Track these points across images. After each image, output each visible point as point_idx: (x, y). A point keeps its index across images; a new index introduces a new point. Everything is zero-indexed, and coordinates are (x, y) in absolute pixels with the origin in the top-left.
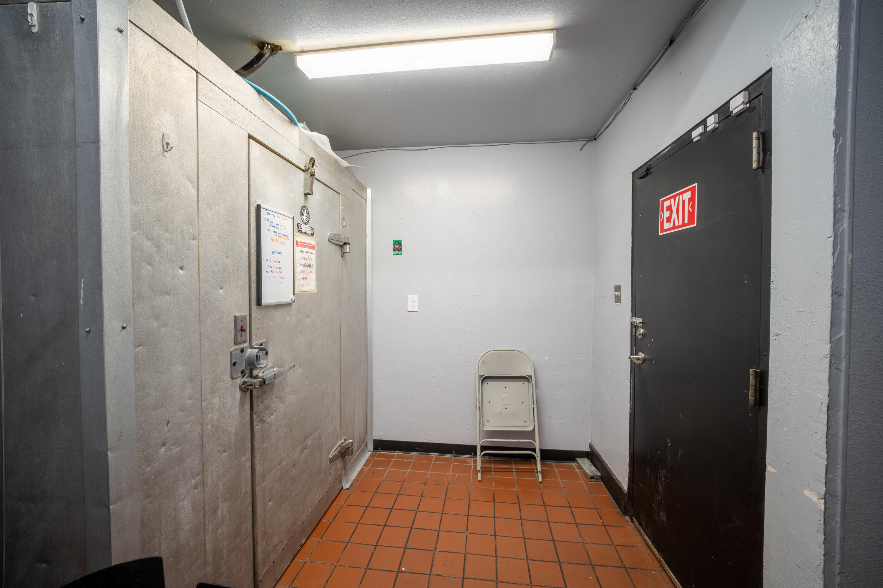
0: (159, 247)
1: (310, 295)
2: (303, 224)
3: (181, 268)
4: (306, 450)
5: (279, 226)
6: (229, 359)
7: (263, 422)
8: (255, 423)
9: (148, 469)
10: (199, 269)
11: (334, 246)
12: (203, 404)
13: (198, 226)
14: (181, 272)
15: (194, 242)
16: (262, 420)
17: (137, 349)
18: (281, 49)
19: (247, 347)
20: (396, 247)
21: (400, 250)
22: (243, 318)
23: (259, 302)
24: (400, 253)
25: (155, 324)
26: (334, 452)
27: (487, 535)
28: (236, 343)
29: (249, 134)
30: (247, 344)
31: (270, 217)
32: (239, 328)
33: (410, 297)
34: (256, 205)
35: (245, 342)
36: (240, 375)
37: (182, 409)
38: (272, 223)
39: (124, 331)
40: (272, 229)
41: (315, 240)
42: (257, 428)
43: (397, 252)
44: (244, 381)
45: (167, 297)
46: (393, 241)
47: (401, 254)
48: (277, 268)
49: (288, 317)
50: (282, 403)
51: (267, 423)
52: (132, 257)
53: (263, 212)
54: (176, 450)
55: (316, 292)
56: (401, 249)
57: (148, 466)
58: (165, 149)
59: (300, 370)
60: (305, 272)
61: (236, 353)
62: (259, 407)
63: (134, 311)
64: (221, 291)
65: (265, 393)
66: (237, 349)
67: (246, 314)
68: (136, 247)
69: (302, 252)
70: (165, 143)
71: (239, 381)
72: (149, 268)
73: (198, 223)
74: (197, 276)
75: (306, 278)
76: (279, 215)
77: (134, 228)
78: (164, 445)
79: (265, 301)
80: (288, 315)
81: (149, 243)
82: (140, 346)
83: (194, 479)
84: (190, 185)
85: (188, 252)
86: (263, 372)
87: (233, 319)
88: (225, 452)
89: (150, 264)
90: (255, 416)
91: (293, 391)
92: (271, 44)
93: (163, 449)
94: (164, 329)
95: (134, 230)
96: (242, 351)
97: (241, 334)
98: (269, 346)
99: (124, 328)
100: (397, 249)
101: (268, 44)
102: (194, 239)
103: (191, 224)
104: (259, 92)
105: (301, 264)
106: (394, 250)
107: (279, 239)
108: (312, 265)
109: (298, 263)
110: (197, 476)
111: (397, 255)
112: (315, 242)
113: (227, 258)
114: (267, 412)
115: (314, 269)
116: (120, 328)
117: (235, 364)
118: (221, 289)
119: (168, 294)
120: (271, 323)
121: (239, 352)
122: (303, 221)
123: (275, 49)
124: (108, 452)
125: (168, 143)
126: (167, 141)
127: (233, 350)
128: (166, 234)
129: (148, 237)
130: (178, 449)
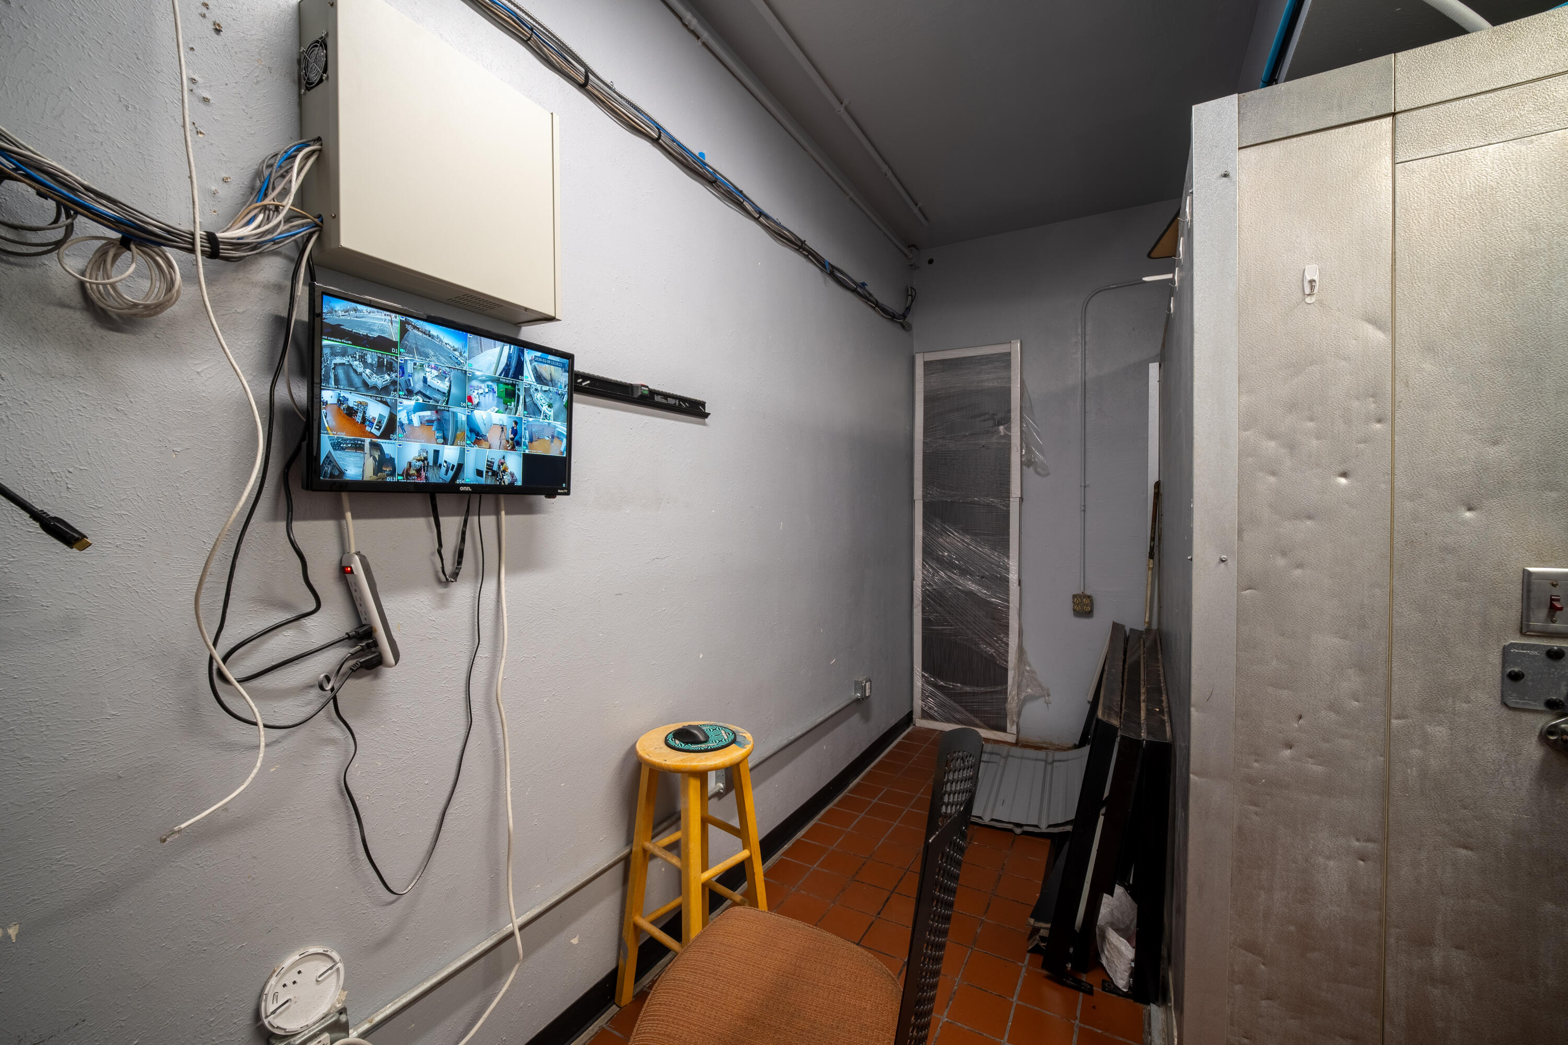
3: (1346, 474)
6: (1496, 661)
10: (1393, 474)
12: (1394, 721)
14: (1344, 480)
15: (1379, 425)
17: (1245, 592)
25: (1281, 562)
28: (1526, 634)
32: (1540, 598)
36: (1542, 708)
37: (1333, 708)
39: (1223, 565)
44: (1555, 726)
45: (1308, 523)
52: (1241, 467)
54: (1314, 768)
57: (1257, 759)
58: (1307, 290)
61: (1525, 654)
63: (1240, 540)
64: (1467, 515)
66: (1533, 646)
68: (1245, 452)
70: (1306, 283)
71: (1544, 721)
72: (1272, 479)
73: (1394, 388)
77: (1246, 427)
78: (1290, 747)
81: (1272, 444)
82: (1250, 589)
83: (1358, 840)
84: (1373, 330)
85: (1364, 444)
87: (1518, 578)
89: (1273, 473)
93: (1288, 752)
94: (1298, 572)
95: (1245, 430)
96: (1555, 655)
97: (1551, 616)
99: (1223, 561)
102: (1380, 420)
103: (1376, 396)
110: (1368, 840)
113: (1495, 443)
116: (1218, 560)
117: (1519, 677)
119: (1309, 517)
124: (1192, 709)
125: (1312, 282)
126: (1308, 278)
127: (1512, 645)
128: (1311, 425)
129: (1272, 437)
130: (1319, 769)
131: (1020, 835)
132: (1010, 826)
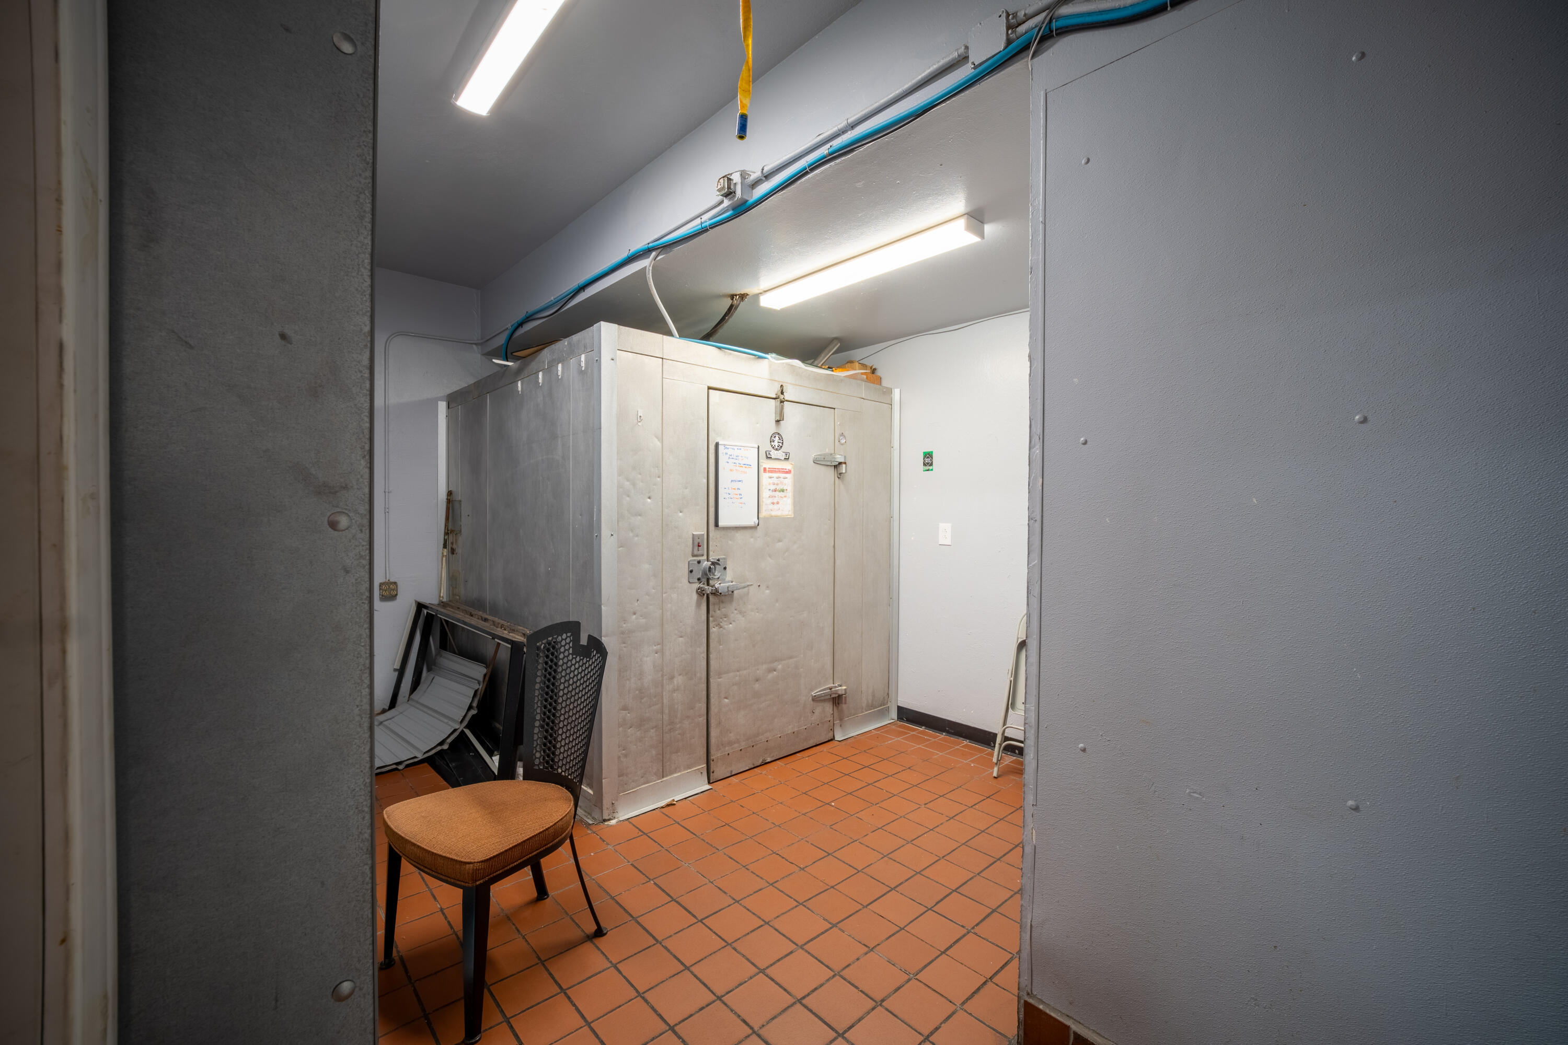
0: (634, 484)
1: (783, 519)
2: (773, 451)
3: (649, 498)
4: (775, 673)
5: (740, 458)
6: (687, 566)
7: (719, 625)
8: (711, 625)
9: (624, 625)
10: (662, 498)
11: (823, 468)
12: (664, 595)
13: (662, 468)
14: (649, 500)
15: (658, 479)
16: (719, 624)
17: (620, 549)
18: (748, 295)
19: (704, 560)
20: (927, 460)
21: (931, 465)
22: (700, 536)
23: (717, 525)
24: (931, 468)
25: (631, 534)
26: (819, 691)
27: (942, 814)
28: (694, 556)
29: (708, 387)
30: (705, 557)
31: (730, 452)
32: (696, 543)
33: (942, 526)
34: (715, 443)
35: (703, 555)
36: (697, 581)
37: (648, 594)
38: (731, 455)
39: (612, 537)
40: (731, 461)
41: (792, 464)
42: (714, 630)
43: (927, 468)
44: (700, 587)
45: (639, 517)
46: (924, 453)
47: (932, 470)
48: (737, 494)
49: (752, 540)
50: (743, 616)
51: (724, 629)
52: (618, 493)
53: (721, 448)
54: (642, 621)
55: (793, 516)
56: (932, 463)
57: (624, 623)
58: (639, 420)
59: (768, 591)
60: (775, 497)
61: (692, 563)
62: (716, 612)
63: (618, 525)
64: (681, 514)
65: (722, 602)
66: (694, 560)
67: (703, 533)
68: (620, 486)
69: (771, 478)
70: (639, 417)
71: (697, 585)
72: (628, 499)
73: (662, 465)
74: (661, 503)
75: (778, 503)
76: (740, 448)
77: (619, 475)
78: (635, 614)
79: (721, 524)
80: (752, 538)
81: (627, 483)
82: (621, 547)
83: (655, 646)
84: (656, 440)
85: (654, 486)
86: (720, 584)
87: (691, 536)
88: (681, 637)
89: (628, 496)
90: (711, 619)
91: (757, 609)
92: (738, 295)
93: (634, 616)
94: (636, 539)
95: (619, 476)
96: (699, 562)
97: (698, 549)
98: (728, 562)
99: (612, 535)
100: (928, 463)
101: (736, 295)
102: (659, 477)
103: (657, 467)
104: (719, 348)
105: (770, 490)
106: (924, 465)
107: (741, 469)
108: (787, 490)
109: (765, 489)
110: (658, 645)
111: (927, 470)
112: (791, 466)
113: (686, 489)
114: (725, 619)
115: (790, 493)
116: (610, 535)
117: (691, 571)
118: (681, 512)
119: (640, 515)
120: (730, 542)
121: (696, 562)
122: (773, 447)
123: (743, 296)
124: (602, 606)
125: (640, 417)
126: (640, 415)
127: (691, 561)
128: (639, 476)
129: (628, 480)
130: (644, 620)
131: (404, 769)
132: (394, 766)
